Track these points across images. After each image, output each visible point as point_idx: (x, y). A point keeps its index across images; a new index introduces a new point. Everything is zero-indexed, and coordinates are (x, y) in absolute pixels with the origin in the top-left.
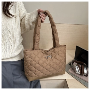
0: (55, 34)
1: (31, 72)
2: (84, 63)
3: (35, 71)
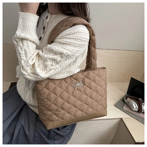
0: (93, 49)
1: (50, 113)
2: (140, 99)
3: (57, 110)
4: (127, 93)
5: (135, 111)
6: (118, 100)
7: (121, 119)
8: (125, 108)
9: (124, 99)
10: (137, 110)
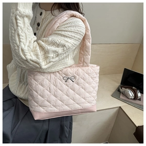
2: (134, 88)
4: (121, 84)
5: (131, 99)
6: (114, 91)
7: (120, 107)
8: (121, 97)
9: (119, 89)
10: (133, 98)
